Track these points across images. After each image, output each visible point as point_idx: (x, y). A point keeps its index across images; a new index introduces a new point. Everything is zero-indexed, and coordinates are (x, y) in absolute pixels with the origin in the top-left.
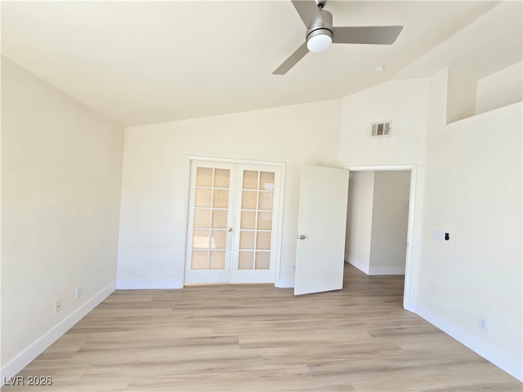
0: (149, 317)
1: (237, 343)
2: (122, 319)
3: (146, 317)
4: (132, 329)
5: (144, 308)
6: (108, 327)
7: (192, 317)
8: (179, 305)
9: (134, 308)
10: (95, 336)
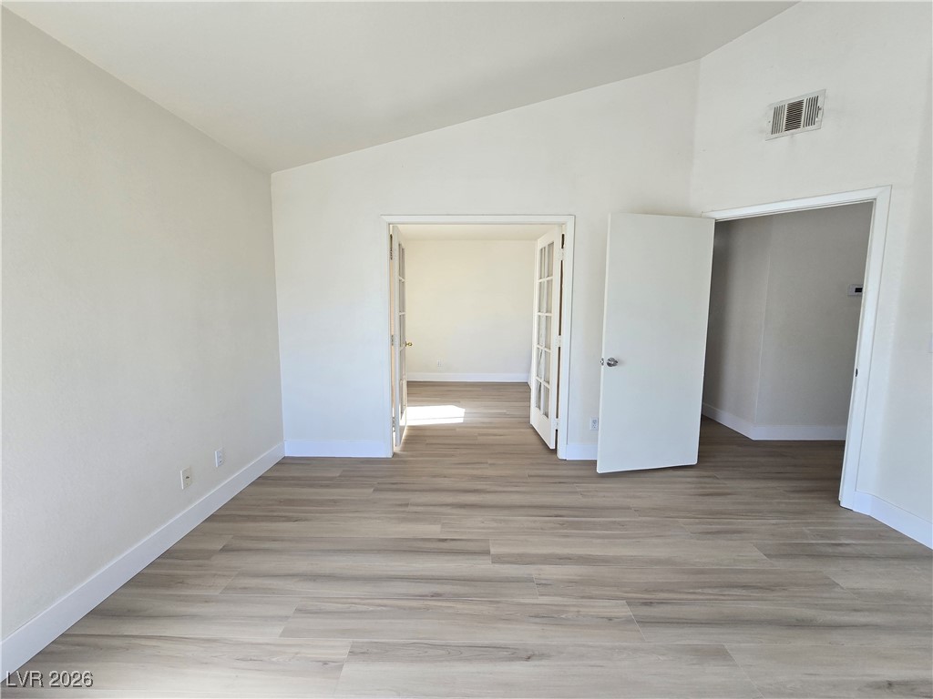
0: (335, 502)
1: (487, 553)
2: (290, 502)
3: (330, 501)
4: (306, 520)
5: (327, 486)
6: (270, 514)
7: (407, 505)
8: (386, 484)
9: (311, 486)
10: (250, 528)
